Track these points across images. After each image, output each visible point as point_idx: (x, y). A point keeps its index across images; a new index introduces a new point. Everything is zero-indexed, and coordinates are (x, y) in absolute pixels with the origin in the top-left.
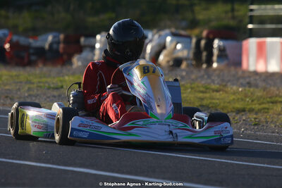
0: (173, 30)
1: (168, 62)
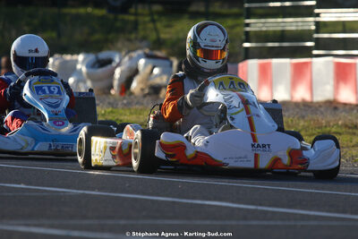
0: (147, 51)
1: (142, 90)
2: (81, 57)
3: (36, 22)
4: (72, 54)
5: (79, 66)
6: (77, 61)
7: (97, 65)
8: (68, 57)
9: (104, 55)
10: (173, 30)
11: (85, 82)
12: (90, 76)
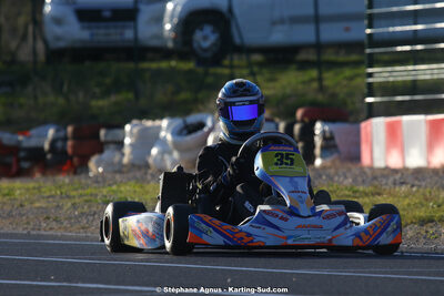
2: (165, 123)
3: (108, 81)
4: (154, 120)
5: (163, 134)
6: (160, 128)
7: (185, 132)
8: (149, 123)
9: (193, 119)
10: (278, 85)
11: (170, 153)
12: (177, 146)
